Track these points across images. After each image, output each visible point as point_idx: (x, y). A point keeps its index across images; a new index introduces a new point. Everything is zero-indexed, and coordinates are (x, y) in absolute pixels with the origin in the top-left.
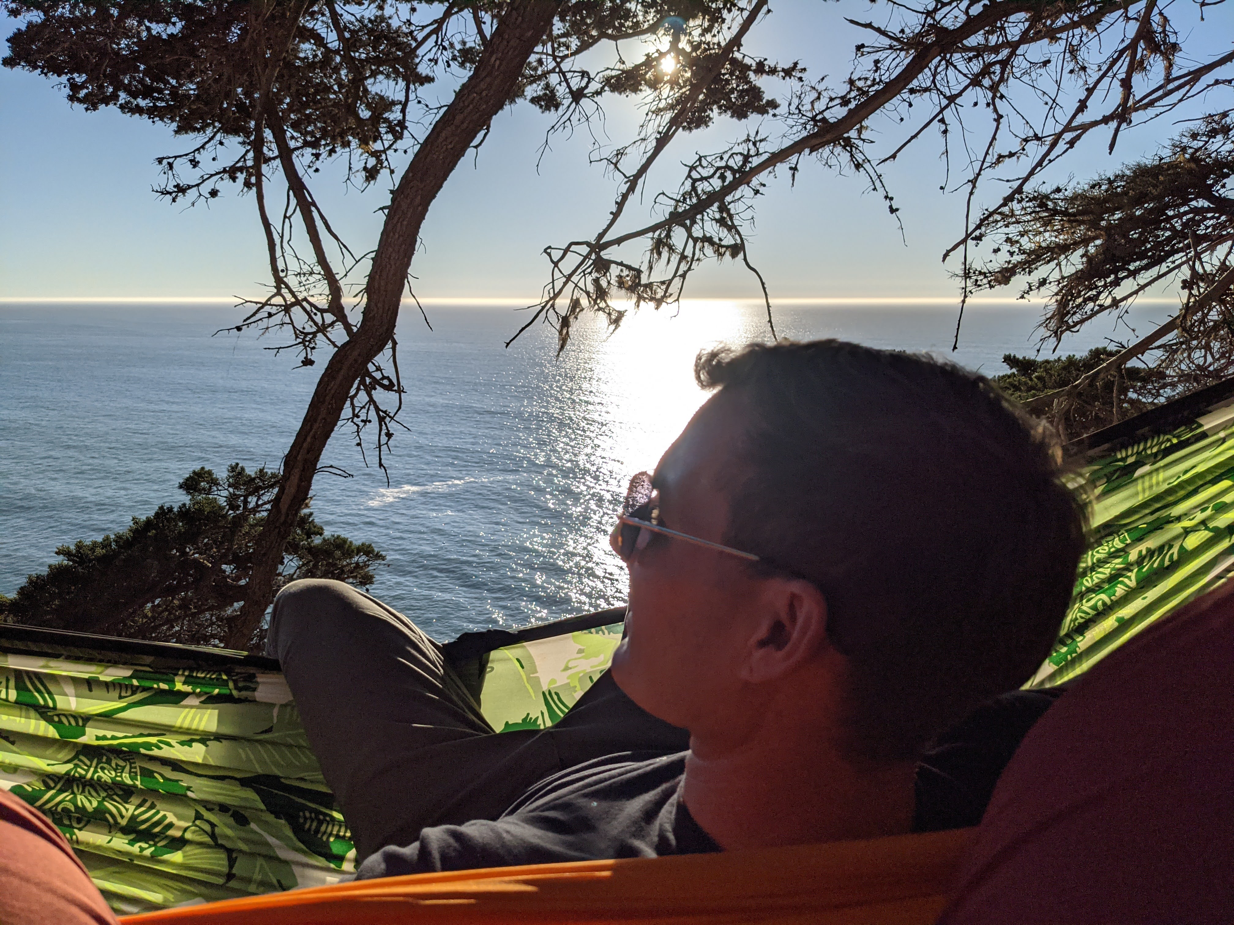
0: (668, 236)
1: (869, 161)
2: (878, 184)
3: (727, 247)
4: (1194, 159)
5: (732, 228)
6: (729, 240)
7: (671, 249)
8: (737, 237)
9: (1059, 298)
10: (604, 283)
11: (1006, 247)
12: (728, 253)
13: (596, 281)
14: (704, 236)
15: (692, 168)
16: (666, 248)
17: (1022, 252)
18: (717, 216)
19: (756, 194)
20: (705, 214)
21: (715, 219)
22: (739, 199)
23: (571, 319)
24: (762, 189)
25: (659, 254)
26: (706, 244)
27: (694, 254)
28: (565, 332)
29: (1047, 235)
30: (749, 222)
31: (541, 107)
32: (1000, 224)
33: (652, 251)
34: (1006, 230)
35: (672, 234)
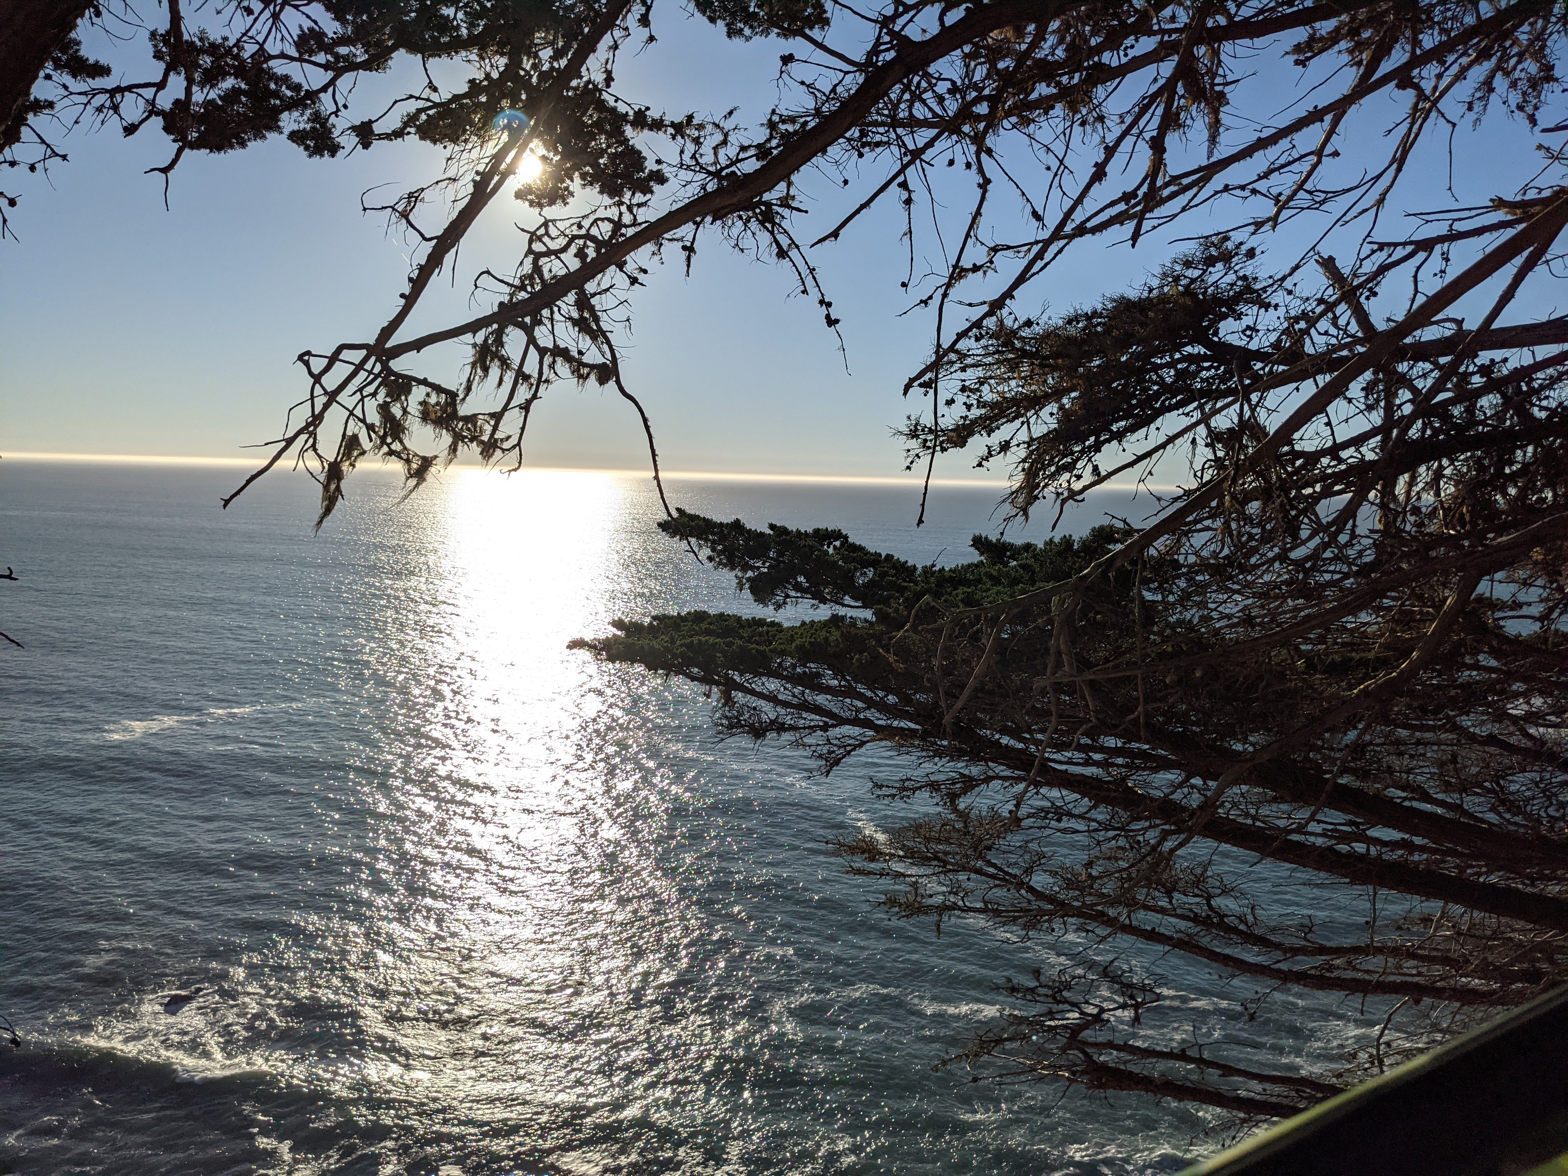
0: (500, 343)
1: (797, 247)
2: (809, 282)
3: (592, 367)
4: (1188, 291)
5: (598, 334)
6: (594, 356)
7: (505, 363)
8: (605, 347)
9: (1027, 465)
10: (396, 410)
11: (961, 399)
12: (593, 377)
13: (384, 409)
14: (556, 346)
15: (534, 237)
16: (497, 362)
17: (981, 404)
18: (575, 315)
19: (632, 284)
20: (556, 309)
21: (570, 318)
22: (607, 290)
23: (345, 466)
24: (641, 277)
25: (486, 370)
26: (559, 360)
27: (541, 373)
28: (333, 487)
29: (1013, 383)
30: (622, 325)
31: (307, 148)
32: (957, 366)
33: (474, 365)
34: (962, 375)
35: (505, 339)
